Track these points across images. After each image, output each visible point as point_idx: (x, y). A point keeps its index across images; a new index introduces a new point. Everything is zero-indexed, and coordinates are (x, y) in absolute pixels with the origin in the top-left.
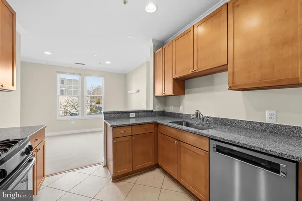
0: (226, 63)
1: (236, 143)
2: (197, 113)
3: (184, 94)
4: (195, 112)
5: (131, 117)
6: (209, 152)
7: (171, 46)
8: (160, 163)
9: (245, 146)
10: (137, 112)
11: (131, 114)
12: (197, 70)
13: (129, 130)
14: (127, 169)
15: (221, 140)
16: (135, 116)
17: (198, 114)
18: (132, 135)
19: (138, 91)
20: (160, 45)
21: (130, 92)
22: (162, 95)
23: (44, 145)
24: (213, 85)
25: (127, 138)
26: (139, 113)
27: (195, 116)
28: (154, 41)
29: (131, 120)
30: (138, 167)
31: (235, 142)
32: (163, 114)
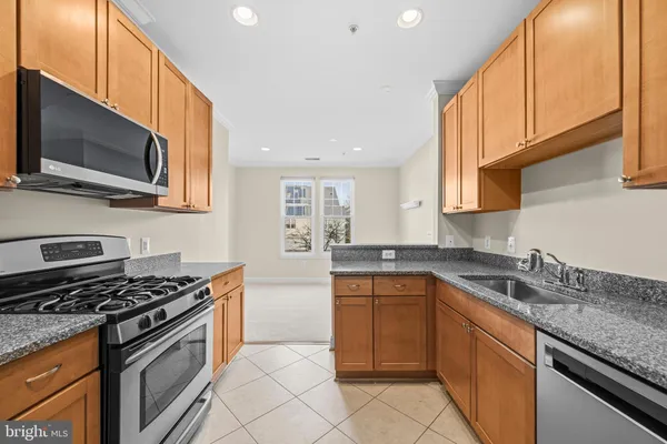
0: (617, 107)
1: (598, 353)
2: (533, 256)
3: (518, 206)
4: (525, 254)
5: (386, 260)
6: (535, 365)
7: (474, 88)
8: (440, 373)
9: (626, 366)
10: (399, 249)
11: (384, 252)
12: (534, 139)
13: (367, 285)
14: (364, 364)
15: (561, 336)
16: (393, 257)
17: (535, 259)
18: (373, 296)
19: (420, 203)
20: (451, 92)
21: (405, 206)
22: (456, 211)
23: (241, 294)
24: (600, 176)
25: (362, 301)
26: (403, 252)
27: (527, 267)
28: (438, 84)
29: (384, 264)
30: (386, 366)
31: (596, 348)
32: (467, 256)
